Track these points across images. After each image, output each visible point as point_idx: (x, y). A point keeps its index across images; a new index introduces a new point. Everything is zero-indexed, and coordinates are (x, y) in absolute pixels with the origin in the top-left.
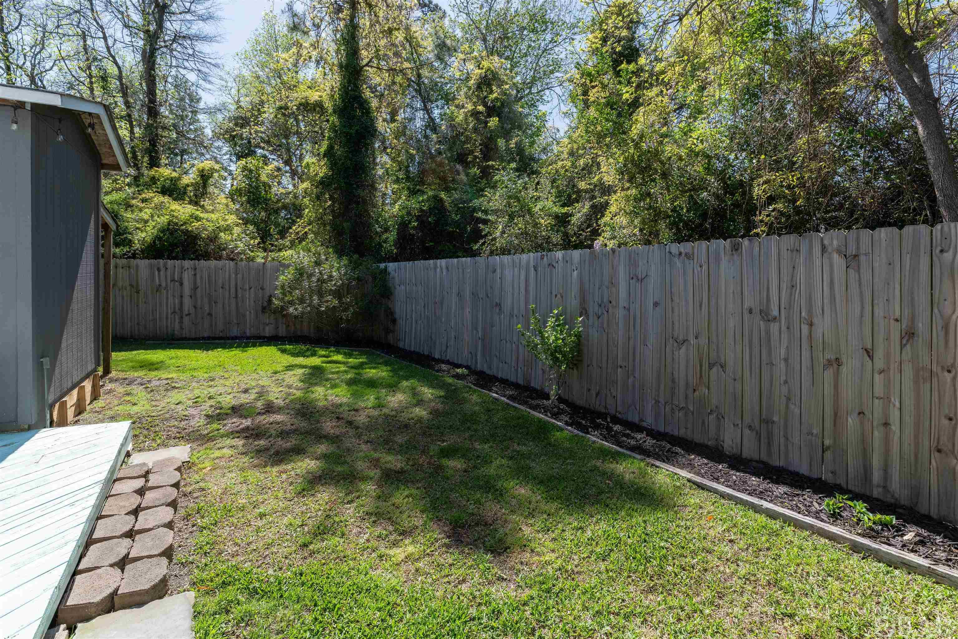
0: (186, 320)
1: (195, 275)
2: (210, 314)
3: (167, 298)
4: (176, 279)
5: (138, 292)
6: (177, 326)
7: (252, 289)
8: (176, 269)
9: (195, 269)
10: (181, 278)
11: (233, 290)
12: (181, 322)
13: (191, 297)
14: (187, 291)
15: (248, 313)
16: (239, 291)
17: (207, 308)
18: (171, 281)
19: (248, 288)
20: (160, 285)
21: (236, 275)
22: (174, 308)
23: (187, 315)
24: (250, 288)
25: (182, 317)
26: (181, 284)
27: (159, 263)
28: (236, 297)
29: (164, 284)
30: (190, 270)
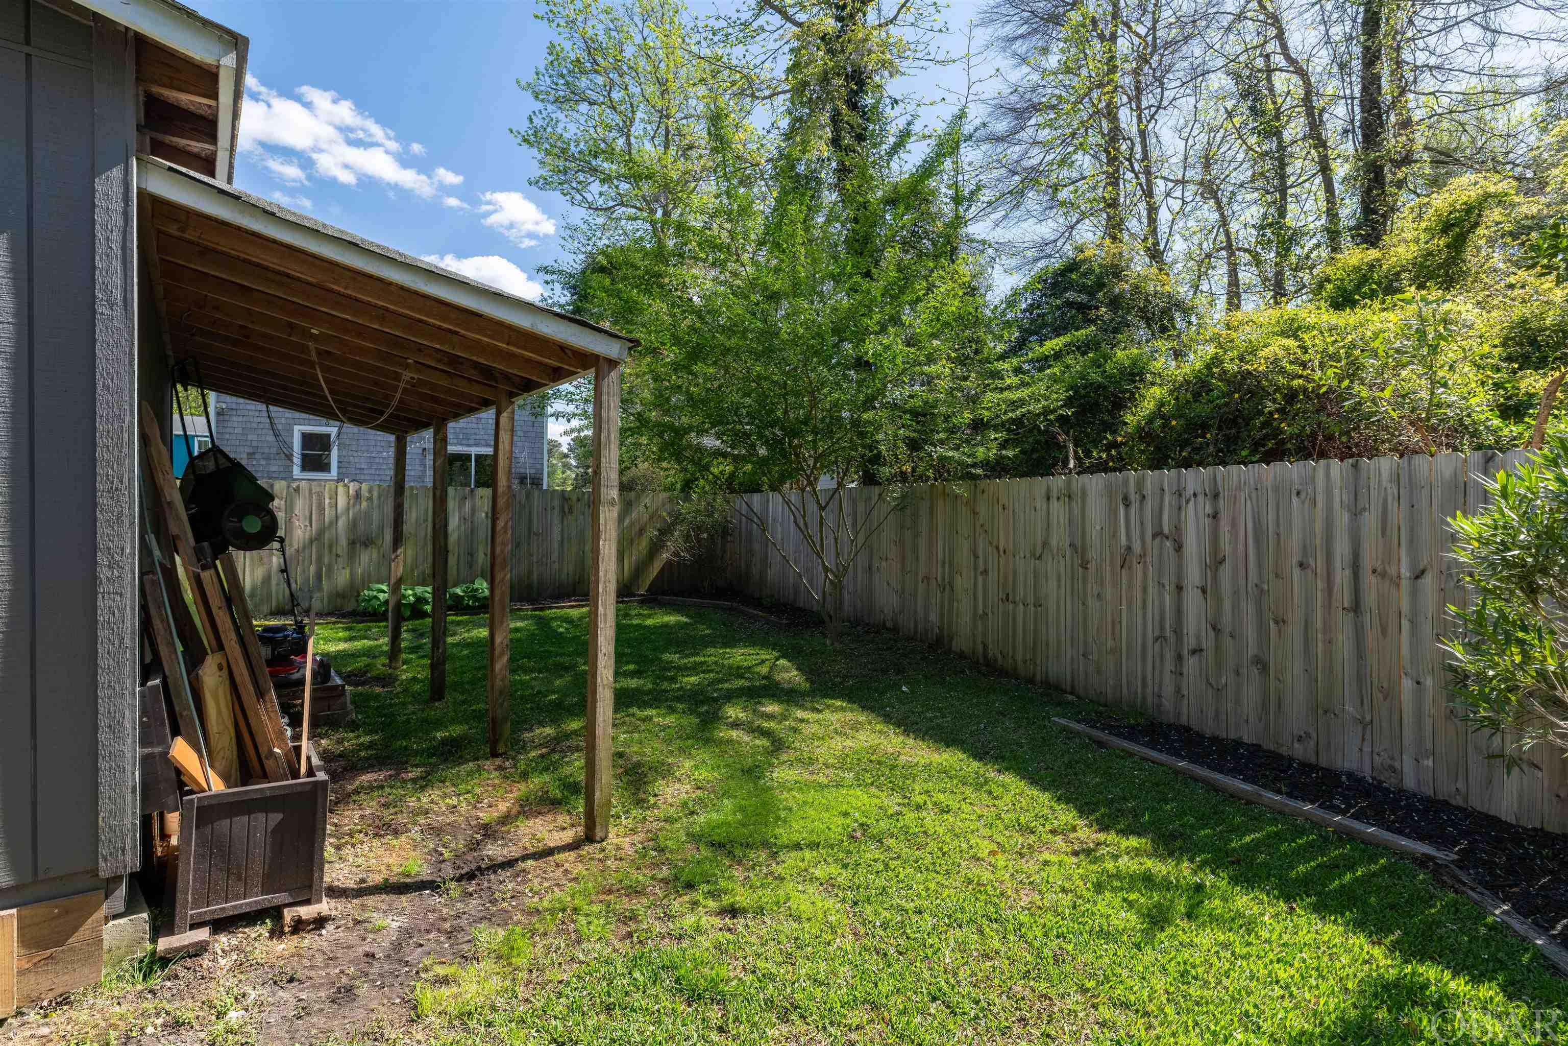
0: (1191, 664)
1: (1215, 516)
2: (1261, 663)
3: (1145, 590)
4: (1166, 530)
5: (1084, 566)
6: (1168, 689)
7: (1428, 580)
8: (1167, 499)
9: (1216, 496)
10: (1177, 528)
11: (1342, 577)
12: (1178, 673)
13: (1204, 591)
14: (1193, 574)
15: (1407, 684)
16: (1370, 582)
17: (1250, 632)
18: (1154, 536)
19: (1405, 572)
20: (1129, 548)
21: (1356, 512)
22: (1162, 628)
23: (1194, 652)
24: (1419, 575)
25: (1179, 658)
26: (1179, 547)
27: (1126, 482)
28: (1356, 607)
29: (1137, 548)
30: (1201, 498)
